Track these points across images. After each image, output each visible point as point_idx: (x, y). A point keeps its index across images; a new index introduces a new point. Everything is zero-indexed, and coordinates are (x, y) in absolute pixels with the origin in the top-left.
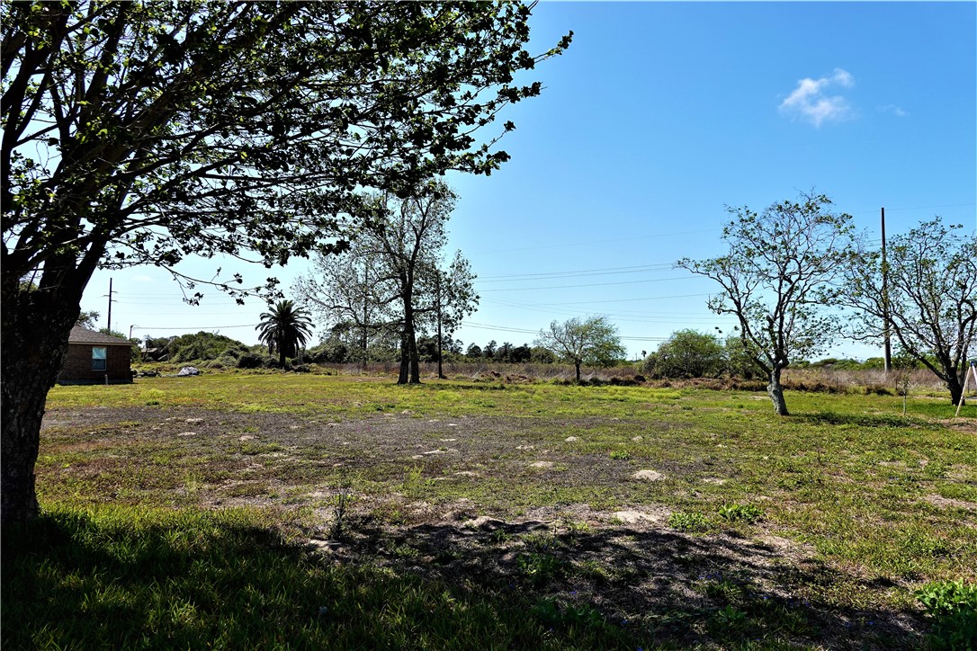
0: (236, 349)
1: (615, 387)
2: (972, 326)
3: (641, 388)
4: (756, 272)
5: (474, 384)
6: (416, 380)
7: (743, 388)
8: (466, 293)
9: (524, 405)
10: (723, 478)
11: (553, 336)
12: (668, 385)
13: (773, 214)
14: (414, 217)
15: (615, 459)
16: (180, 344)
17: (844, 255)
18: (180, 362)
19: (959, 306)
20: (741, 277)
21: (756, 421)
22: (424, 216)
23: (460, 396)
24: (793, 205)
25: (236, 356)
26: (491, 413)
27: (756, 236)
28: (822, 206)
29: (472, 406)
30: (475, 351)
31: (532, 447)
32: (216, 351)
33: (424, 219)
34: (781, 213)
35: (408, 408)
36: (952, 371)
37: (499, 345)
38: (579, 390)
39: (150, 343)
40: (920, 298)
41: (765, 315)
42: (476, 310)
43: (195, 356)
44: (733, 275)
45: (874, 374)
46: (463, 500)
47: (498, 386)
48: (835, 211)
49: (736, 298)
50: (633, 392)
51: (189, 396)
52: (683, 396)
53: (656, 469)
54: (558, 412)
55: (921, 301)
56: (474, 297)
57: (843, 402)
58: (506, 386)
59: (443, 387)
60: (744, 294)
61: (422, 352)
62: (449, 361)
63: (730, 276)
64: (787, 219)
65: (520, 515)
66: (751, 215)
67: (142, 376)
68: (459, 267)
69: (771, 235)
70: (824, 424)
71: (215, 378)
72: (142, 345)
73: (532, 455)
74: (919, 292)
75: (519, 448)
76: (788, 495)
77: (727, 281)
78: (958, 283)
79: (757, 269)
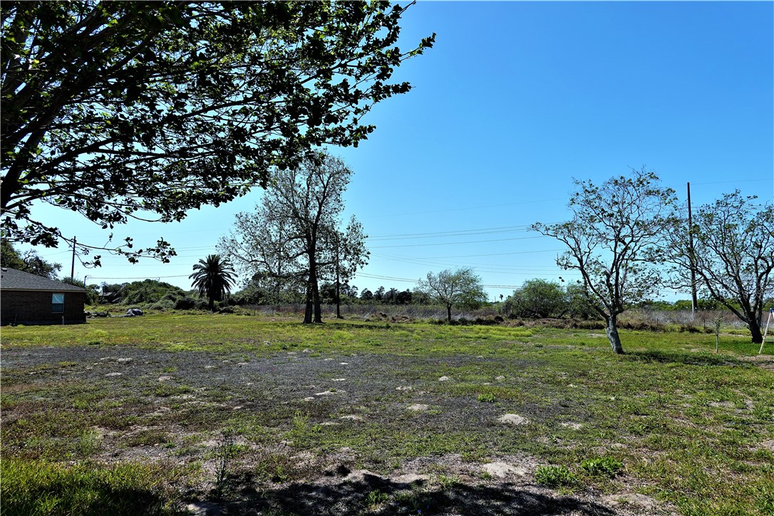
0: (174, 294)
1: (479, 326)
2: (766, 278)
3: (500, 327)
4: (596, 235)
5: (365, 323)
6: (318, 320)
7: (582, 327)
8: (360, 250)
9: (405, 344)
10: (578, 422)
11: (429, 284)
12: (521, 324)
13: (610, 187)
14: (317, 189)
15: (482, 401)
16: (130, 289)
17: (668, 222)
18: (128, 304)
19: (756, 262)
20: (583, 239)
21: (597, 360)
22: (325, 188)
23: (352, 335)
24: (627, 180)
25: (174, 300)
26: (378, 351)
27: (596, 205)
28: (651, 181)
29: (362, 345)
30: (367, 295)
31: (410, 388)
32: (158, 296)
33: (325, 190)
34: (617, 186)
35: (309, 346)
36: (751, 315)
37: (387, 290)
38: (450, 329)
39: (106, 289)
40: (724, 255)
41: (603, 270)
42: (367, 264)
43: (141, 300)
44: (576, 237)
45: (684, 314)
46: (345, 449)
47: (385, 325)
48: (662, 185)
49: (579, 256)
50: (494, 331)
51: (128, 335)
52: (534, 334)
53: (519, 412)
54: (433, 350)
55: (726, 258)
56: (365, 253)
57: (664, 340)
58: (392, 325)
59: (339, 327)
60: (586, 253)
61: (325, 296)
62: (346, 303)
63: (574, 238)
64: (621, 192)
65: (396, 468)
66: (594, 188)
67: (95, 316)
68: (354, 229)
69: (609, 204)
70: (655, 362)
71: (155, 318)
72: (100, 290)
73: (411, 397)
74: (724, 251)
75: (399, 388)
76: (640, 441)
77: (572, 242)
78: (755, 243)
79: (597, 233)
